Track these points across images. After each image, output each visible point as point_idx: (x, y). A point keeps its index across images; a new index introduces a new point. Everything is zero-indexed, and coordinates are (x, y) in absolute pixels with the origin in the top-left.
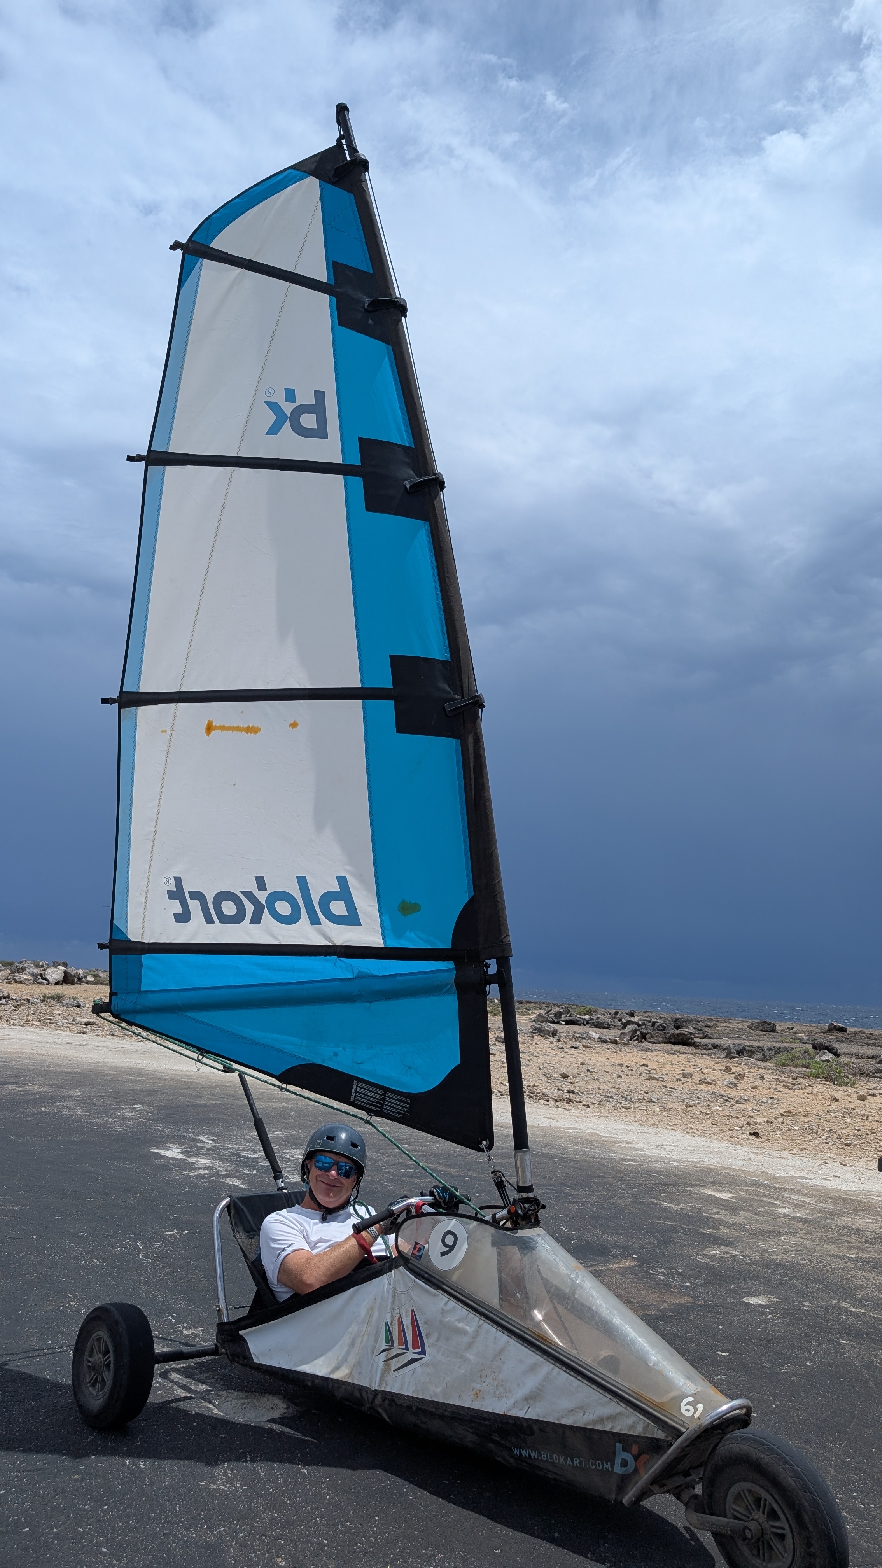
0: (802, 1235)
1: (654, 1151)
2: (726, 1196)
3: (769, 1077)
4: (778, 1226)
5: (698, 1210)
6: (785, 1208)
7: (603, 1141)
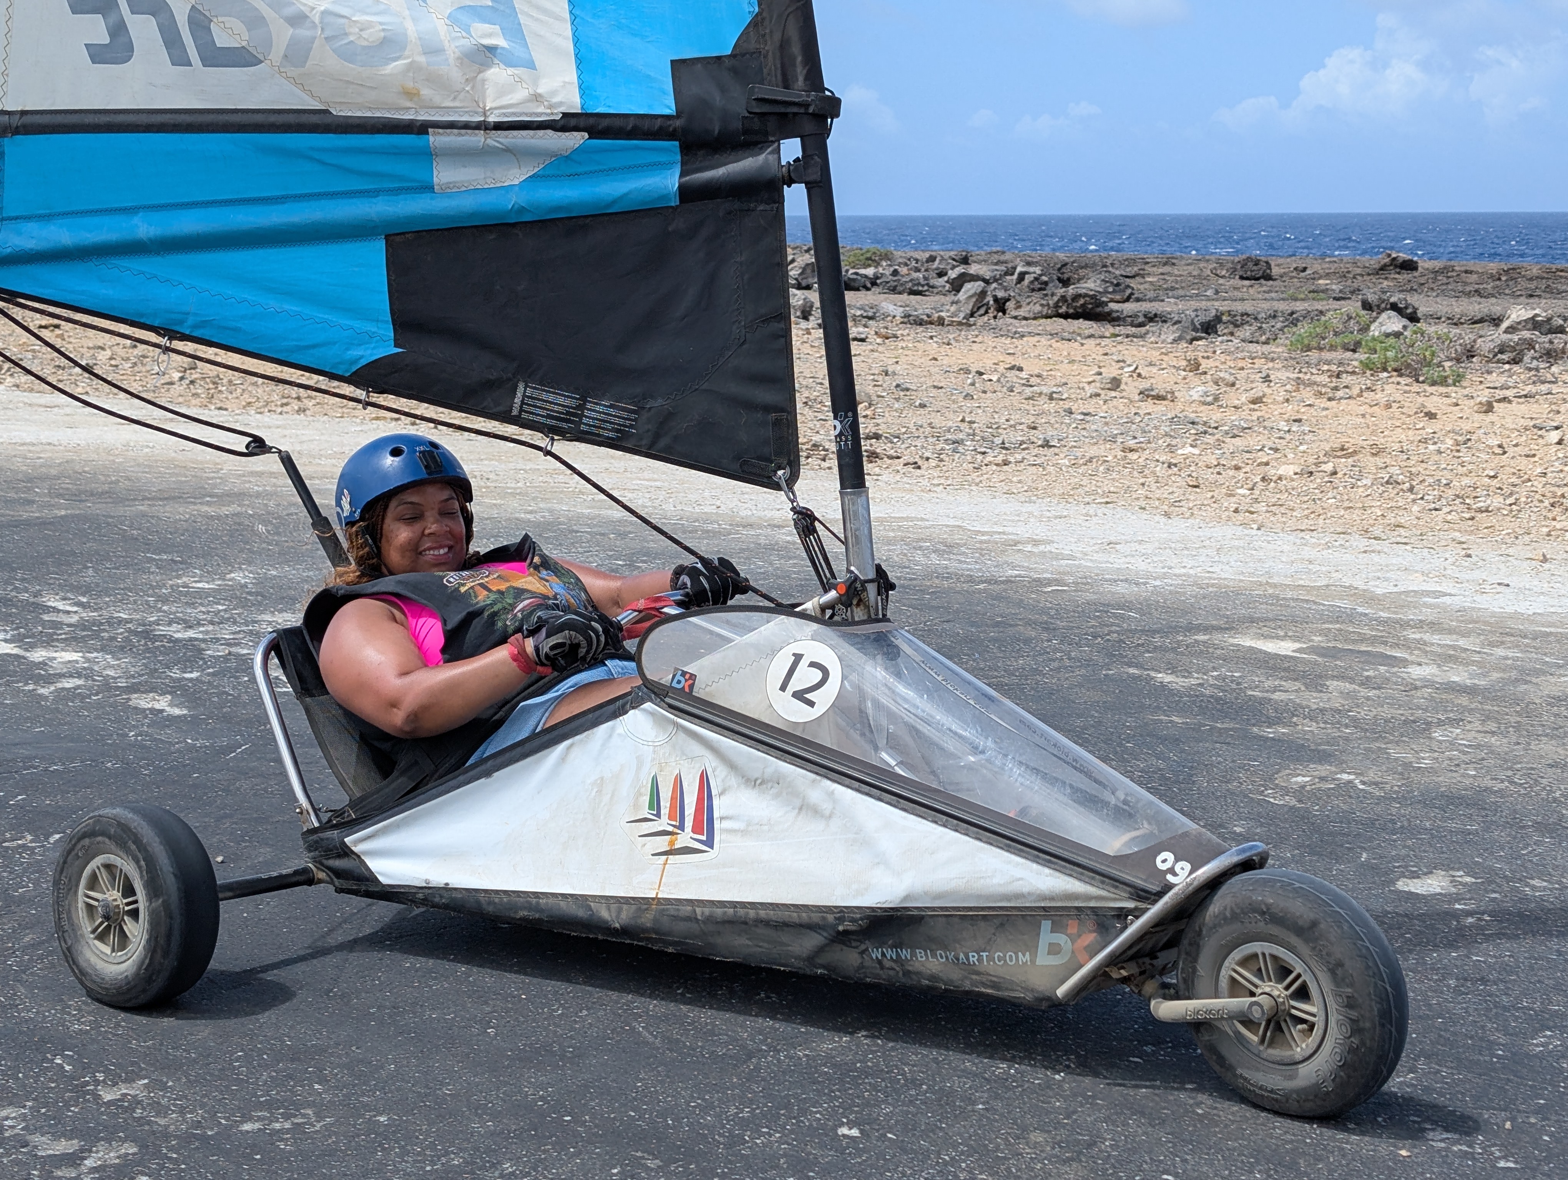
0: (1477, 723)
1: (1096, 557)
2: (1286, 648)
3: (1280, 375)
4: (1419, 707)
5: (1234, 686)
6: (1420, 665)
7: (981, 542)
